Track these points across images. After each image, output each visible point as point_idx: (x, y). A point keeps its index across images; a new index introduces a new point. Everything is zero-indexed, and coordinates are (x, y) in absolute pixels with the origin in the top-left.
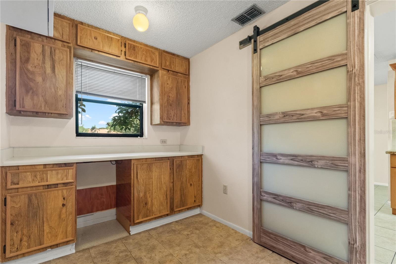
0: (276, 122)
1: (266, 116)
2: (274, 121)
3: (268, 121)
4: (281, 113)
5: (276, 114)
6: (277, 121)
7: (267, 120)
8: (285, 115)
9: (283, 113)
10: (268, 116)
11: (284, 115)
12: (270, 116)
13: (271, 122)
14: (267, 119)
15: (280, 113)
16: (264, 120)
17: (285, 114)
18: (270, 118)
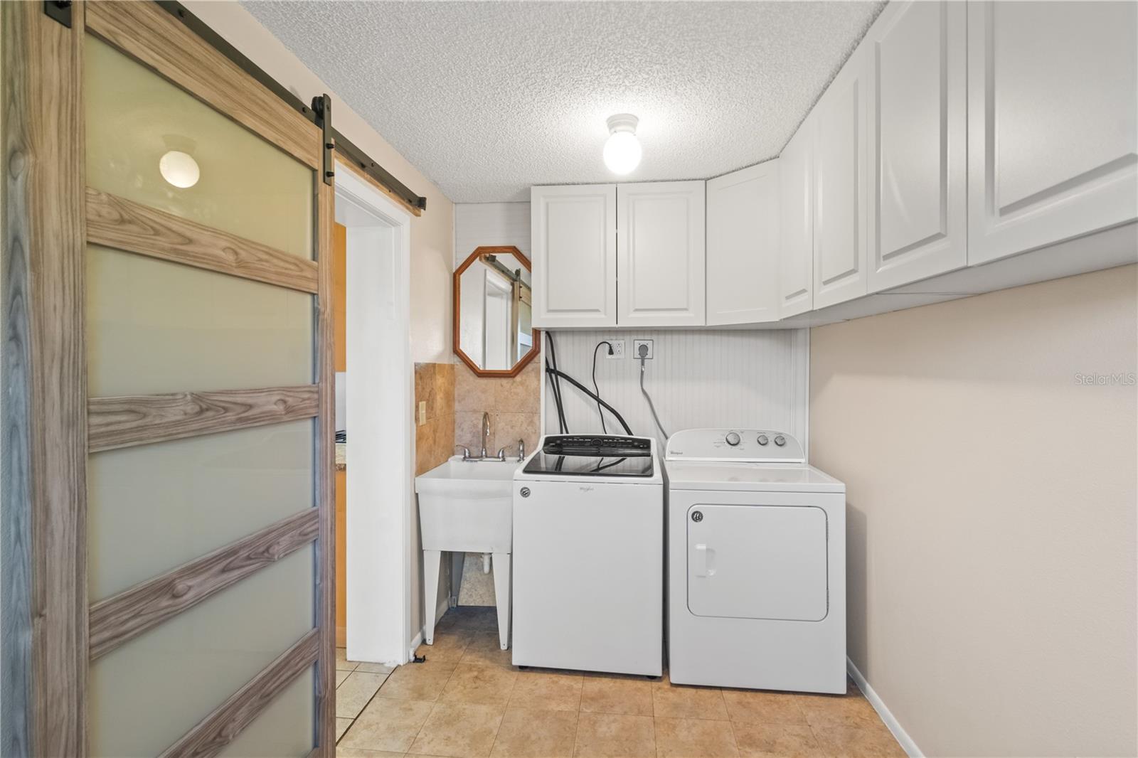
0: (169, 435)
1: (126, 407)
2: (161, 432)
3: (136, 435)
4: (189, 397)
5: (170, 398)
6: (171, 431)
7: (128, 426)
8: (204, 406)
9: (197, 398)
10: (133, 407)
11: (201, 407)
12: (144, 410)
13: (148, 438)
14: (127, 422)
15: (186, 396)
16: (110, 428)
17: (201, 401)
18: (145, 416)
